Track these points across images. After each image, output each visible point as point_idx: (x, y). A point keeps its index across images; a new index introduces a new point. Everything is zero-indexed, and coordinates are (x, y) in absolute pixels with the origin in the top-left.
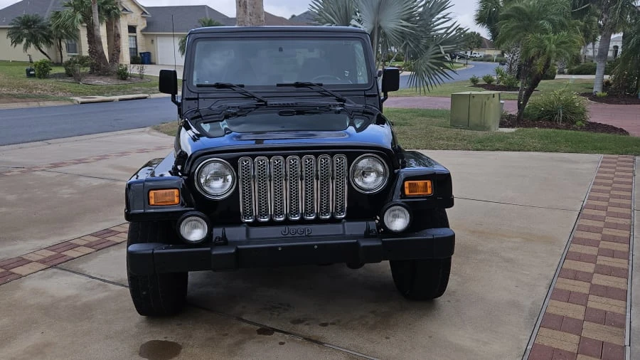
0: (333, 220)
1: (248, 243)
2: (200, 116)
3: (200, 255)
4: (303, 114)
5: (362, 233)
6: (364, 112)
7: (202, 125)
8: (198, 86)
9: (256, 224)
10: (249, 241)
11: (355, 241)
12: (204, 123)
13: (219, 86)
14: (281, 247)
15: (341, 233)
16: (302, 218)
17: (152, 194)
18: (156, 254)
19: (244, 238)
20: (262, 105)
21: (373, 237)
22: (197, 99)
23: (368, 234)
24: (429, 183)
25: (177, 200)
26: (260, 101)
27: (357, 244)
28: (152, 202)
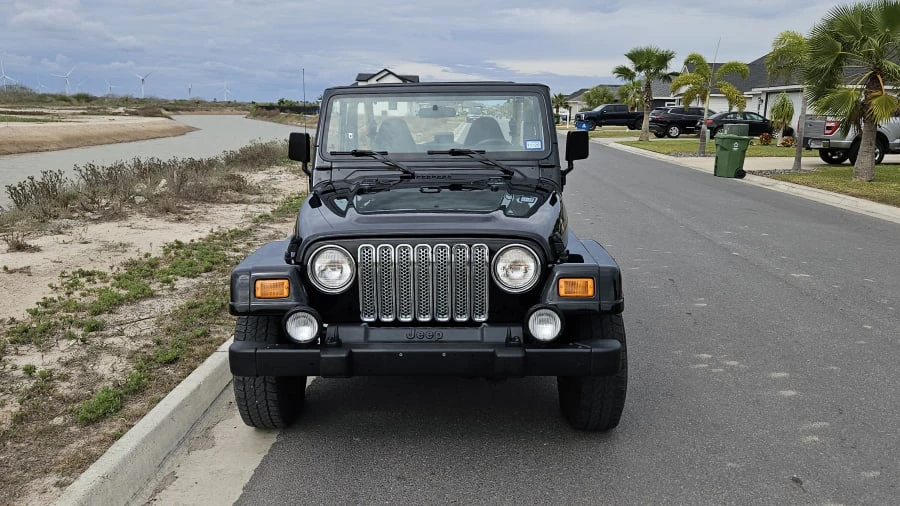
0: (471, 323)
1: (366, 347)
2: (334, 190)
3: (308, 357)
4: (460, 189)
5: (503, 339)
6: (538, 188)
7: (336, 200)
8: (333, 154)
9: (378, 324)
10: (367, 342)
11: (492, 350)
12: (338, 198)
13: (356, 153)
14: (403, 353)
15: (479, 339)
16: (433, 319)
17: (259, 283)
18: (260, 354)
19: (362, 338)
20: (408, 176)
21: (514, 345)
22: (331, 169)
23: (509, 343)
24: (590, 282)
25: (286, 293)
26: (405, 172)
27: (493, 354)
28: (258, 294)
